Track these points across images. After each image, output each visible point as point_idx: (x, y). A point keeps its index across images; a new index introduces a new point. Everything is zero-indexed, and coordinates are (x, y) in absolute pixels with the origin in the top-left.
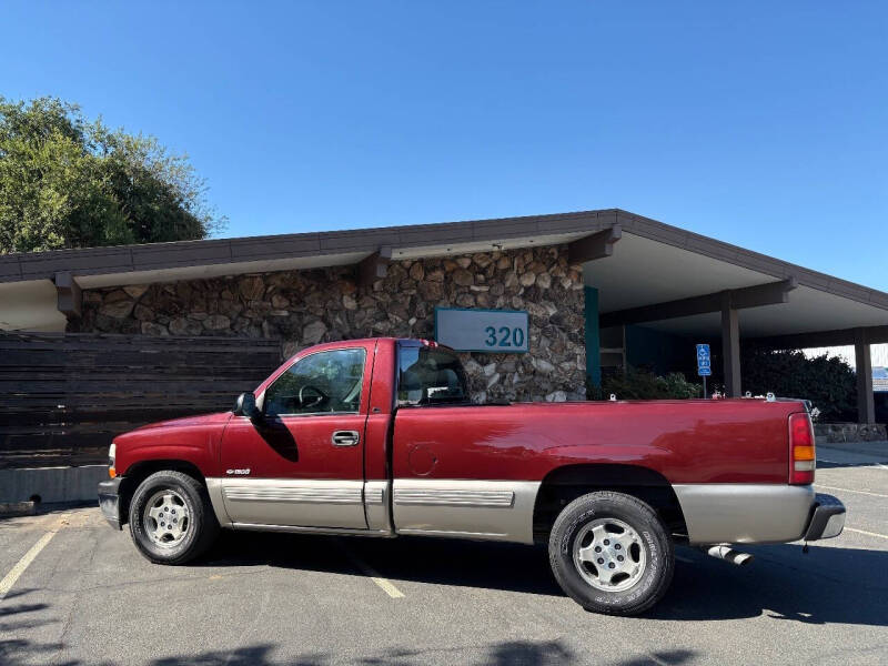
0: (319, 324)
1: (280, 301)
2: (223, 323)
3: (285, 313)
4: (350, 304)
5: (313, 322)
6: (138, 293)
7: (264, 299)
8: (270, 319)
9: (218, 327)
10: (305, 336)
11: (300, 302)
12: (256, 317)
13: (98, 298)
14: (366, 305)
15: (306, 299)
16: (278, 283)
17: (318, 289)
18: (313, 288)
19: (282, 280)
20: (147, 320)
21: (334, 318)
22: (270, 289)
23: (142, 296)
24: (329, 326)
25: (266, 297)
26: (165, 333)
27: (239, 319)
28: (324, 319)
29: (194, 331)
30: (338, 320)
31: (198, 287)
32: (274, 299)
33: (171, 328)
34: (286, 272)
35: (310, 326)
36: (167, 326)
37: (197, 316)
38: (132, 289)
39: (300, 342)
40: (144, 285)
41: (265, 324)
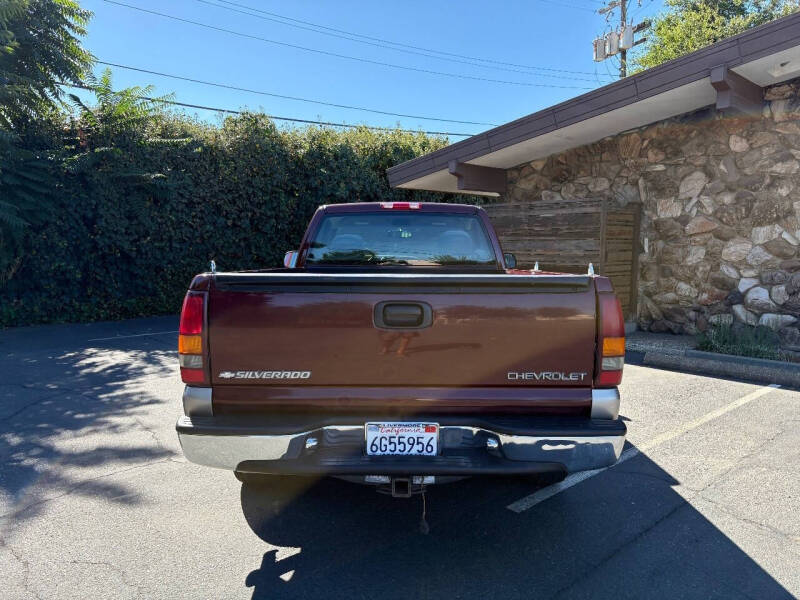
0: (699, 175)
1: (656, 155)
2: (603, 184)
3: (660, 168)
4: (737, 144)
5: (690, 174)
6: (539, 166)
7: (640, 156)
8: (645, 175)
9: (598, 189)
10: (682, 190)
11: (677, 153)
12: (633, 176)
13: (515, 174)
14: (759, 143)
15: (683, 148)
16: (654, 135)
17: (700, 133)
18: (693, 134)
19: (658, 132)
20: (546, 189)
21: (718, 165)
22: (646, 143)
23: (543, 169)
24: (710, 176)
25: (642, 153)
26: (558, 198)
27: (617, 179)
28: (705, 169)
29: (580, 195)
30: (722, 167)
31: (581, 153)
32: (650, 154)
33: (563, 194)
34: (663, 122)
35: (687, 179)
36: (560, 191)
37: (582, 180)
38: (536, 163)
39: (677, 197)
40: (542, 159)
41: (641, 182)
